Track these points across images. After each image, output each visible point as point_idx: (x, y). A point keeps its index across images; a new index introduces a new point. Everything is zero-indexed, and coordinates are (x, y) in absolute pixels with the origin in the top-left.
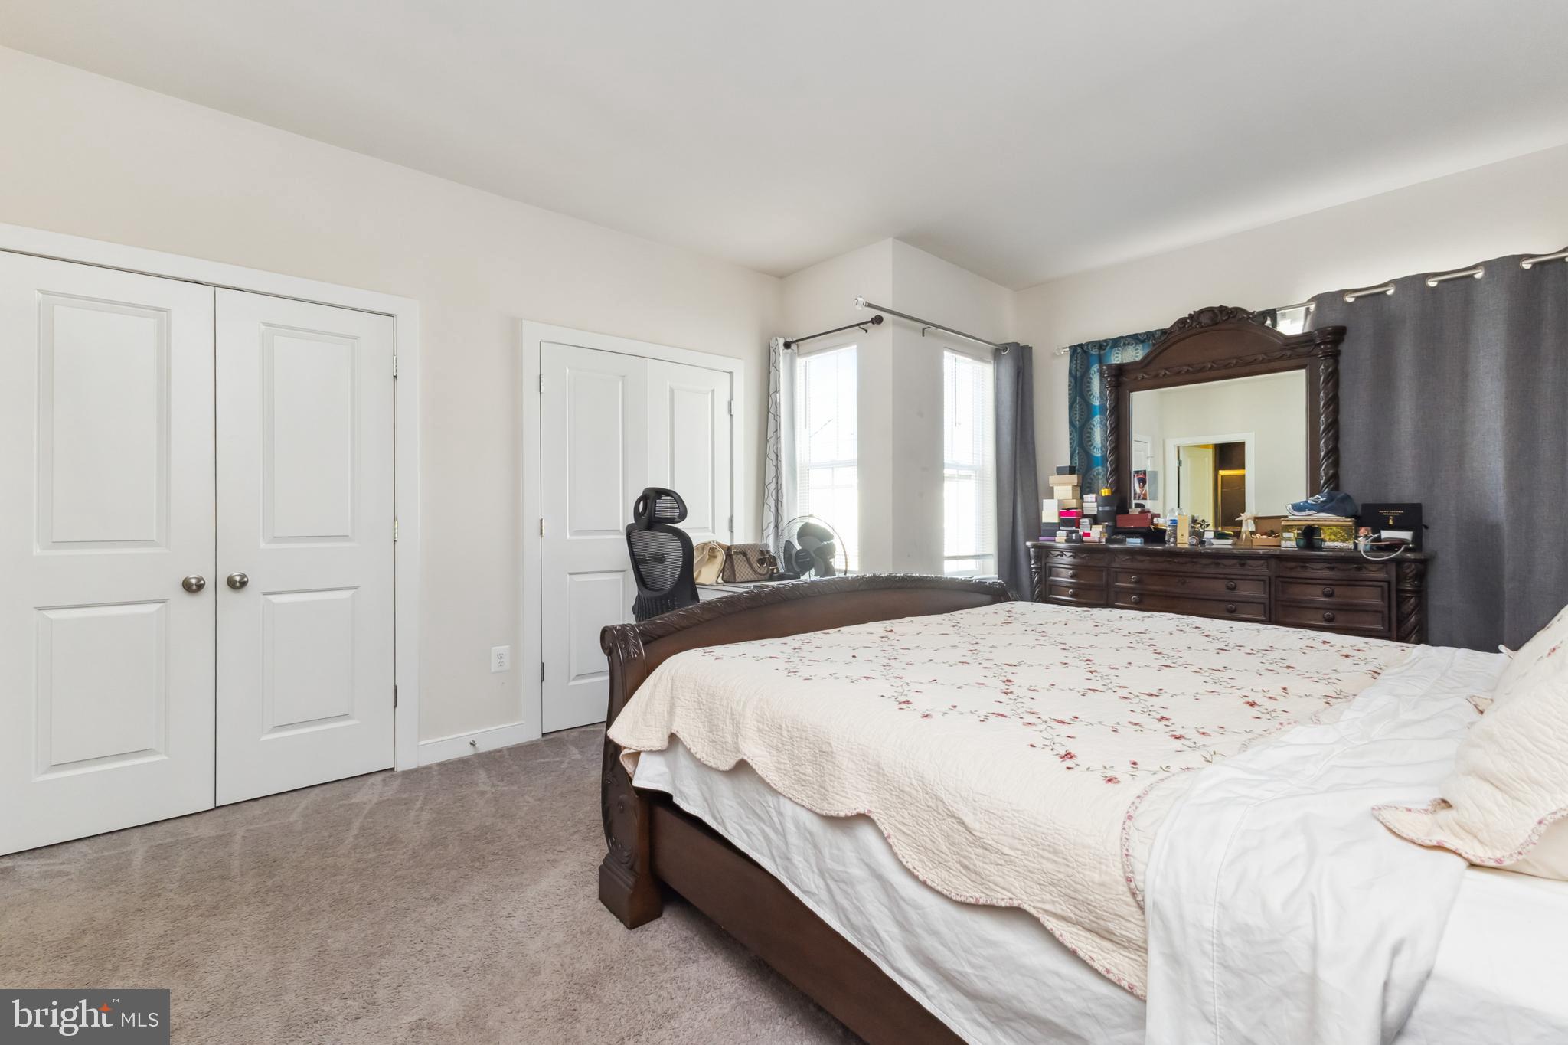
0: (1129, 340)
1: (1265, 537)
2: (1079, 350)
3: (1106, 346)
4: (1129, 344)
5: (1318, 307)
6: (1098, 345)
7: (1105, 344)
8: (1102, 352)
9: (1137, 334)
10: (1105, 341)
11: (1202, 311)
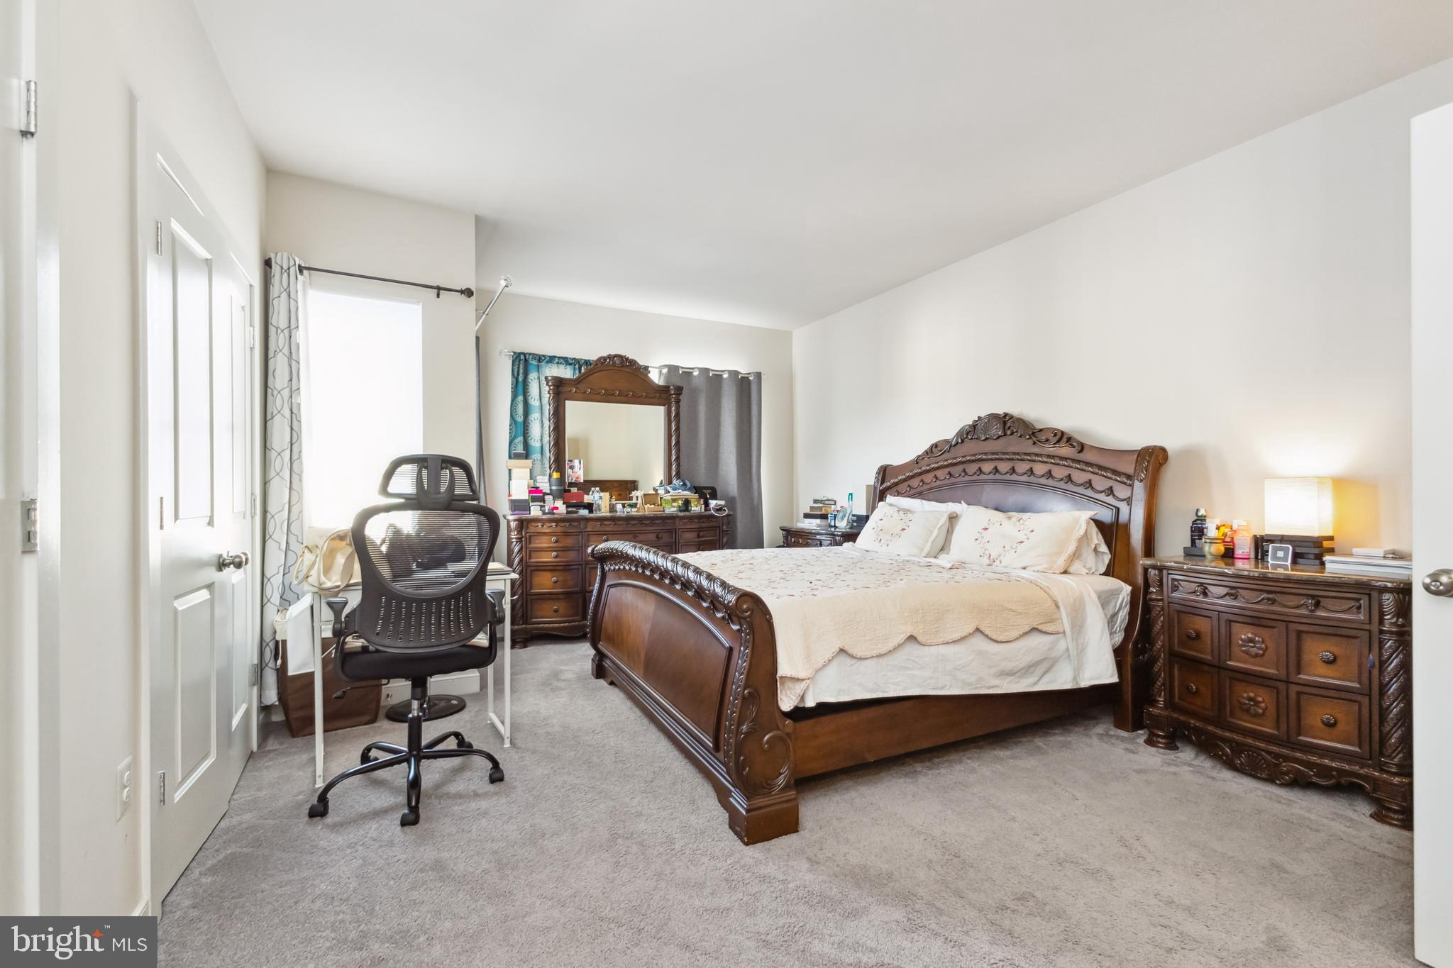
0: (562, 361)
1: (652, 506)
2: (522, 357)
3: (543, 360)
4: (561, 363)
5: (669, 372)
6: (537, 358)
7: (543, 358)
8: (540, 364)
9: (567, 358)
10: (544, 356)
11: (616, 356)
